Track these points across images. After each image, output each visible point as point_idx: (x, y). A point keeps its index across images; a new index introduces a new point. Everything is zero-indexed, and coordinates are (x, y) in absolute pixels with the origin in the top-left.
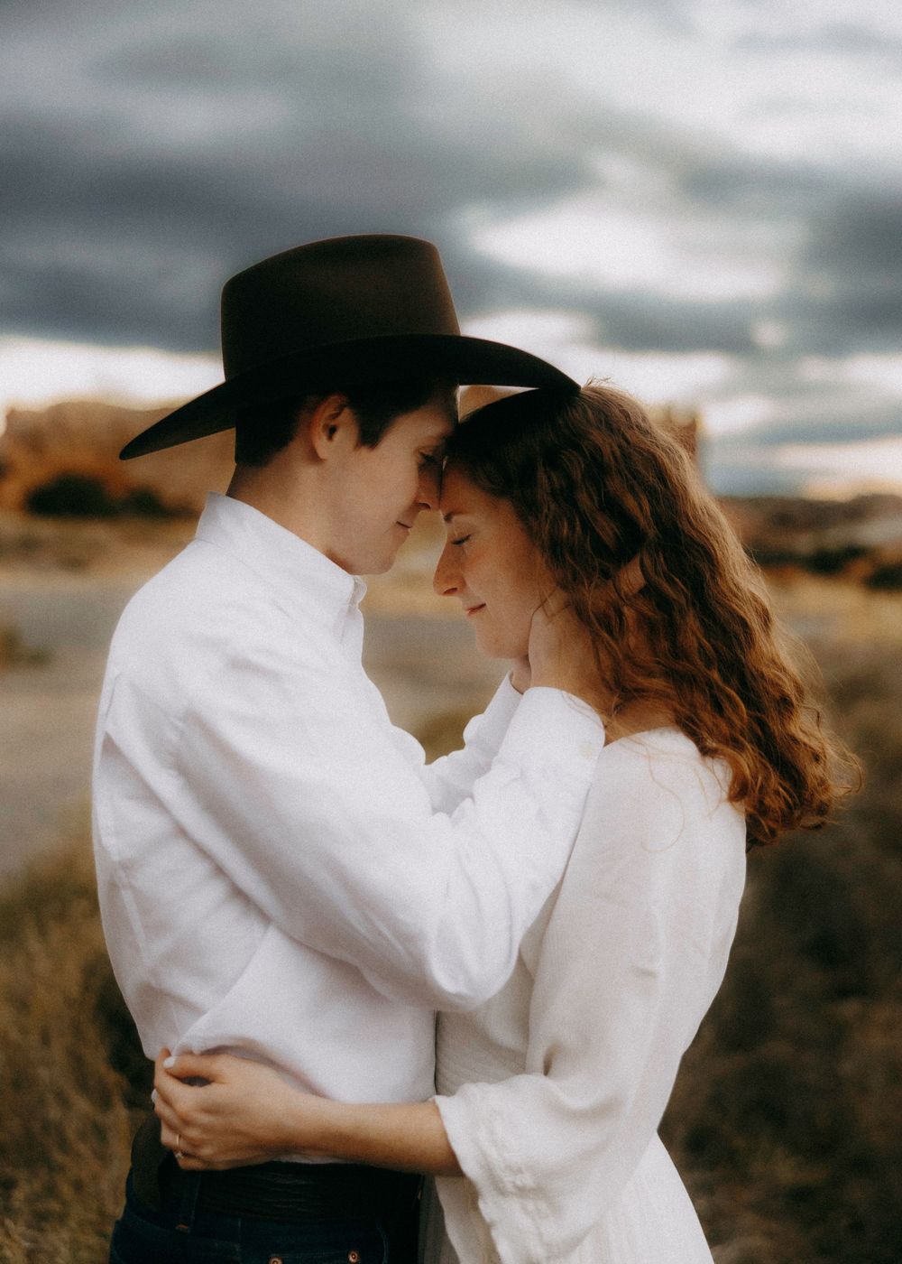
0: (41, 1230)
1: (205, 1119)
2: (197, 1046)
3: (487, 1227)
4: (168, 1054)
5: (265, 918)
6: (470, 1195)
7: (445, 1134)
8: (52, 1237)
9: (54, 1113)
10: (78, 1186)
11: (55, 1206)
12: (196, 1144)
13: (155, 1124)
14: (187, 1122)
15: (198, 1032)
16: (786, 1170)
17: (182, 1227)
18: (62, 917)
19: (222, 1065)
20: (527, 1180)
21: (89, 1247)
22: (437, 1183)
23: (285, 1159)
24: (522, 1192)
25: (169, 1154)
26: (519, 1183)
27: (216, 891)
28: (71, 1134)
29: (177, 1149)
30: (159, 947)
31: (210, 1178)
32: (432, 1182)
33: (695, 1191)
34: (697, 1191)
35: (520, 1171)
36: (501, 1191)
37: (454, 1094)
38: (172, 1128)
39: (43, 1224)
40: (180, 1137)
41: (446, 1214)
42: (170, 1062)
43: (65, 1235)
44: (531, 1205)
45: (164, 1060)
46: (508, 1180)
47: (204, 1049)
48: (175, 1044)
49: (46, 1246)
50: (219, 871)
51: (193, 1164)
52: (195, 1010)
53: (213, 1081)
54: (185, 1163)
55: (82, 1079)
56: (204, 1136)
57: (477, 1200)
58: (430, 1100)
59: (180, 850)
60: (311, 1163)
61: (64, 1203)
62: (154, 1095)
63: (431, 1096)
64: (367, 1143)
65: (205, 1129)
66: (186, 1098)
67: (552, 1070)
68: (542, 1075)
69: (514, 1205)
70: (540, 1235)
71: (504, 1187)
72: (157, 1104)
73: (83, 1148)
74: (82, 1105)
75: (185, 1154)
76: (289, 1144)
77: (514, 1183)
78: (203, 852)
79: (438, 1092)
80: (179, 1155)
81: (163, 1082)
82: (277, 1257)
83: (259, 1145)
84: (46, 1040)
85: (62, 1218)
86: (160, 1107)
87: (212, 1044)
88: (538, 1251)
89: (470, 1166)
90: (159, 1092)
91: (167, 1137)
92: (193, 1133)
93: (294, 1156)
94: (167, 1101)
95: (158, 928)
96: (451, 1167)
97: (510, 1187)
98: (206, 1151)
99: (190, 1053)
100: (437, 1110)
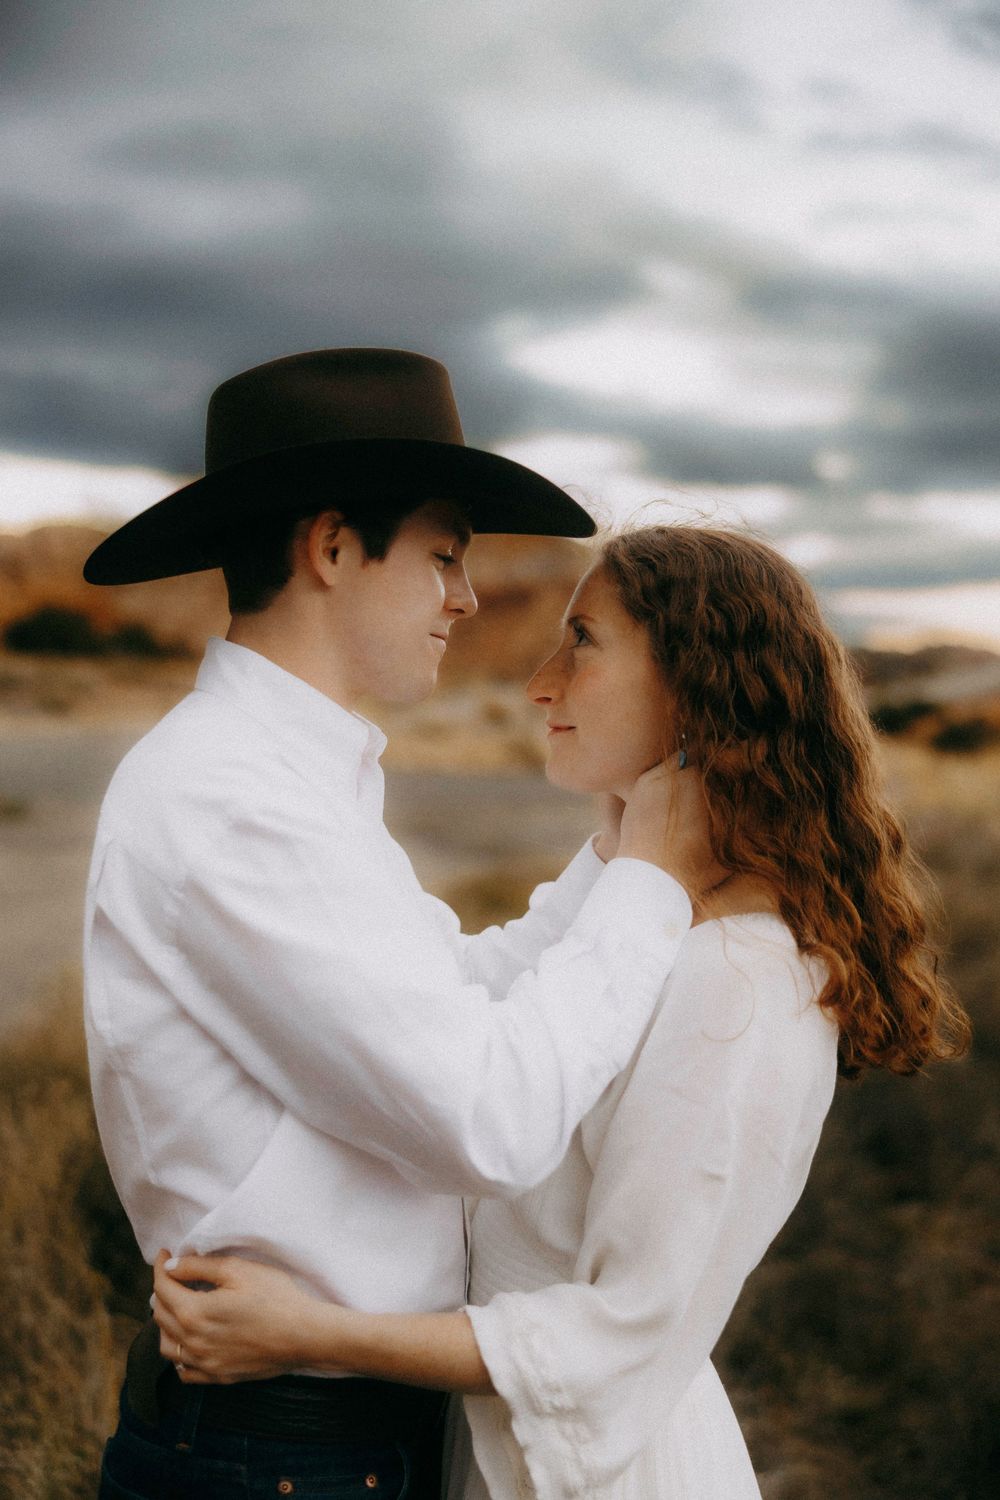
0: (13, 1448)
1: (209, 1327)
2: (203, 1247)
3: (520, 1451)
4: (168, 1255)
5: (278, 1105)
6: (503, 1417)
7: (477, 1348)
8: (22, 1454)
9: (27, 1318)
10: (53, 1398)
11: (26, 1420)
12: (200, 1356)
13: (154, 1331)
14: (190, 1330)
15: (204, 1231)
16: (838, 1392)
17: (183, 1446)
18: (39, 1100)
19: (230, 1268)
20: (565, 1400)
21: (65, 1466)
22: (464, 1401)
23: (297, 1372)
24: (560, 1413)
25: (169, 1366)
26: (557, 1403)
27: (223, 1077)
28: (45, 1341)
29: (179, 1361)
30: (161, 1139)
31: (212, 1392)
32: (460, 1400)
33: (743, 1411)
34: (744, 1411)
35: (558, 1390)
36: (537, 1411)
37: (486, 1304)
38: (171, 1336)
39: (14, 1441)
40: (181, 1346)
41: (474, 1435)
42: (172, 1264)
43: (38, 1453)
44: (568, 1427)
45: (164, 1262)
46: (545, 1399)
47: (209, 1250)
48: (177, 1244)
49: (17, 1466)
50: (226, 1055)
51: (195, 1377)
52: (201, 1209)
53: (220, 1286)
54: (185, 1375)
55: (58, 1280)
56: (210, 1347)
57: (510, 1420)
58: (460, 1310)
59: (183, 1033)
60: (326, 1377)
61: (37, 1416)
62: (153, 1300)
63: (459, 1306)
64: (390, 1358)
65: (211, 1338)
66: (190, 1304)
67: (600, 1280)
68: (589, 1285)
69: (550, 1427)
70: (579, 1462)
71: (541, 1408)
72: (156, 1311)
73: (58, 1357)
74: (59, 1308)
75: (188, 1367)
76: (303, 1357)
77: (551, 1402)
78: (207, 1034)
79: (469, 1301)
80: (180, 1367)
81: (165, 1287)
82: (287, 1480)
83: (268, 1357)
84: (19, 1236)
85: (35, 1435)
86: (160, 1314)
87: (218, 1245)
88: (576, 1479)
89: (503, 1384)
90: (158, 1296)
91: (167, 1347)
92: (196, 1343)
93: (308, 1370)
94: (168, 1307)
95: (159, 1117)
96: (483, 1385)
97: (548, 1408)
98: (210, 1364)
99: (195, 1254)
100: (468, 1321)
